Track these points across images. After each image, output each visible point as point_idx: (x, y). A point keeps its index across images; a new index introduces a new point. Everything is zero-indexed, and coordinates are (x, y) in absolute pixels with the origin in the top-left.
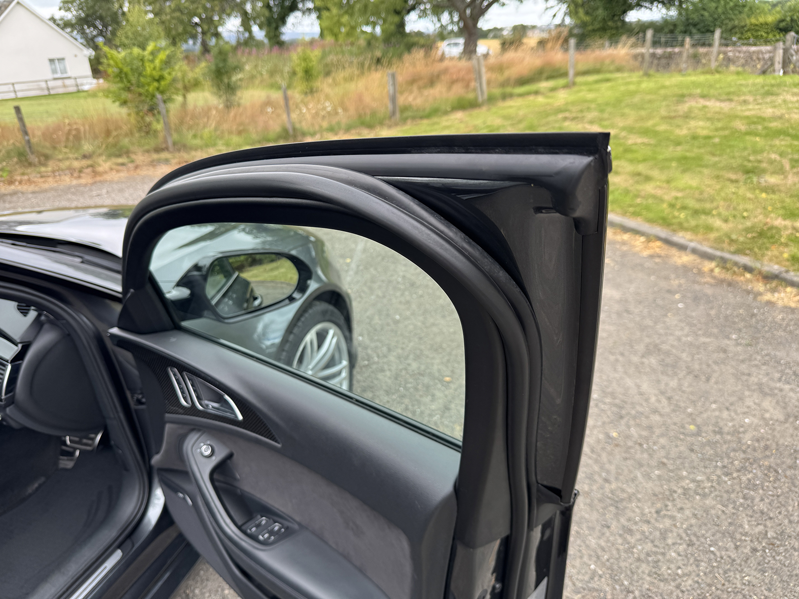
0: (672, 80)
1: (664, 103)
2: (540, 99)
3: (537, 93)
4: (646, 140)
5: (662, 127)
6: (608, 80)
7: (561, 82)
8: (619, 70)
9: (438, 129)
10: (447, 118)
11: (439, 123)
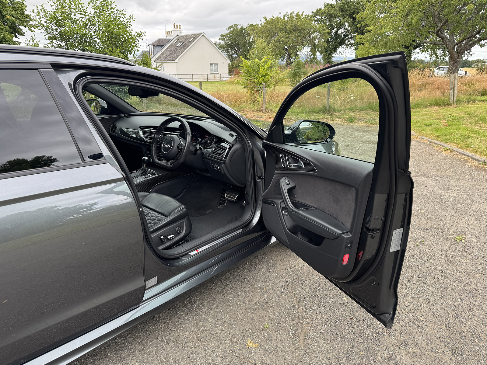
9: (418, 115)
10: (426, 109)
11: (419, 112)
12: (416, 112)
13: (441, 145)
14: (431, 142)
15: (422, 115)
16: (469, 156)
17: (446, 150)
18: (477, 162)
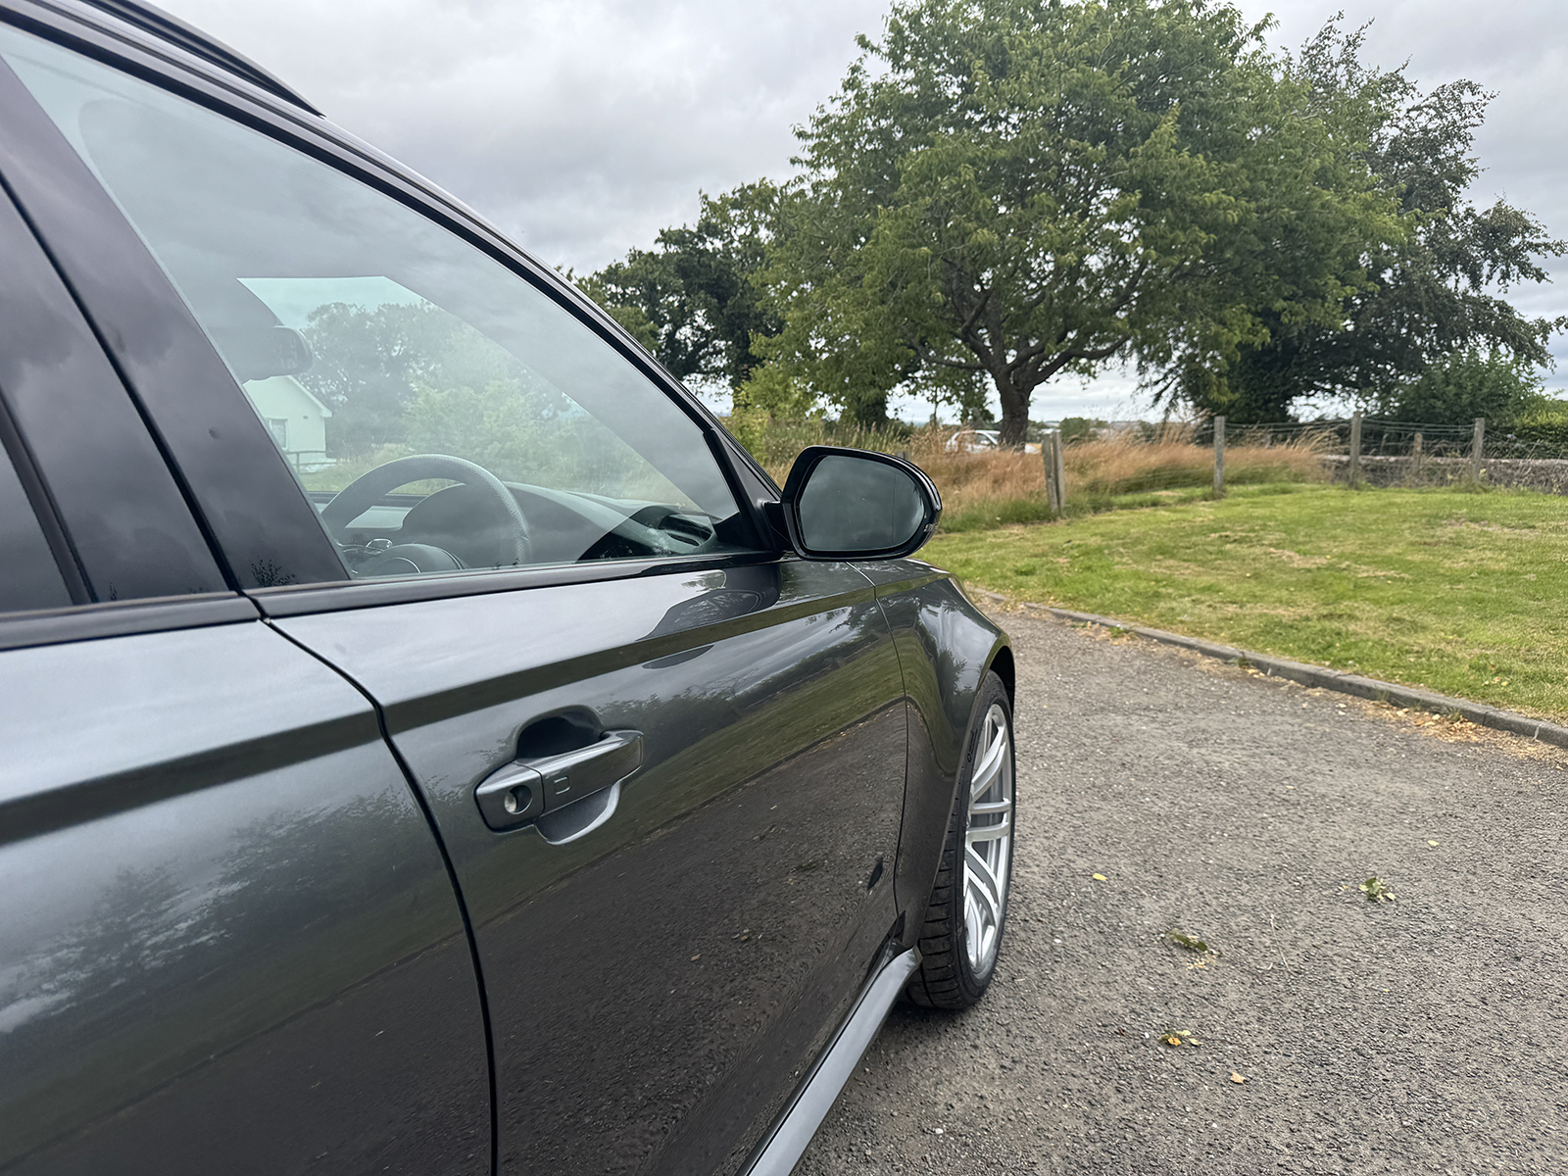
0: (1404, 498)
1: (1406, 525)
2: (1162, 513)
3: (1155, 504)
4: (1392, 573)
5: (1417, 558)
6: (1285, 492)
7: (1198, 491)
8: (1298, 478)
9: (982, 547)
10: (996, 532)
11: (981, 539)
12: (972, 540)
13: (1094, 623)
14: (1059, 616)
15: (993, 547)
16: (1190, 647)
17: (1118, 634)
18: (1220, 661)
